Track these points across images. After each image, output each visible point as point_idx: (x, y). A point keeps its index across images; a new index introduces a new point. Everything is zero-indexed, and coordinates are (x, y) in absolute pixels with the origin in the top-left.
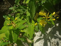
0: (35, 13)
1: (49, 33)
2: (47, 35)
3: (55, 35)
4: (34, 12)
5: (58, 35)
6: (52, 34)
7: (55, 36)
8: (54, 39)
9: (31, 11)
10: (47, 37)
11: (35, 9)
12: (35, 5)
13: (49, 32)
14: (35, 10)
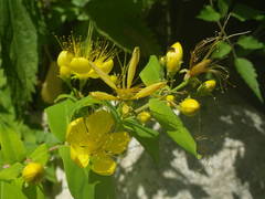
0: (35, 66)
1: (137, 165)
2: (126, 180)
3: (169, 174)
4: (28, 57)
5: (186, 171)
6: (153, 172)
7: (169, 180)
8: (165, 196)
9: (11, 55)
10: (125, 190)
11: (35, 36)
12: (29, 11)
13: (135, 160)
14: (35, 44)
